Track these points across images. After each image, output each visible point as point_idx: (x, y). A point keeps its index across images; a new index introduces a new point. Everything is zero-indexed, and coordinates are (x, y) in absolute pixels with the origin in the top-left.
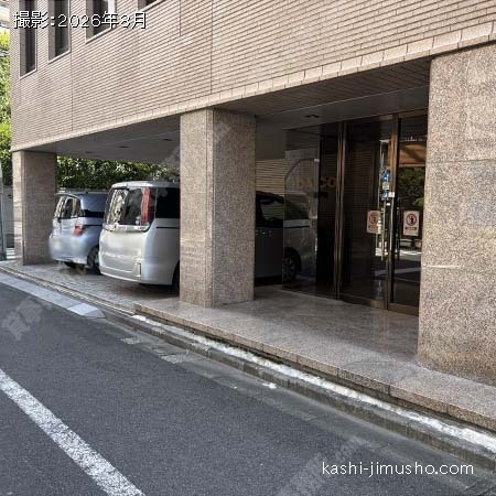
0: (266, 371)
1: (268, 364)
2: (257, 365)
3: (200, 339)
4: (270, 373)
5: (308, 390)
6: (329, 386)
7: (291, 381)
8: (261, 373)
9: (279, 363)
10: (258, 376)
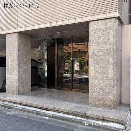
0: (44, 114)
1: (44, 111)
2: (40, 112)
3: (18, 105)
4: (45, 114)
5: (59, 118)
6: (66, 116)
7: (53, 115)
8: (42, 114)
9: (48, 110)
10: (41, 115)
